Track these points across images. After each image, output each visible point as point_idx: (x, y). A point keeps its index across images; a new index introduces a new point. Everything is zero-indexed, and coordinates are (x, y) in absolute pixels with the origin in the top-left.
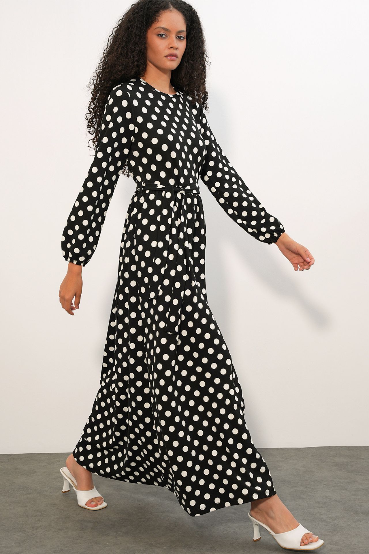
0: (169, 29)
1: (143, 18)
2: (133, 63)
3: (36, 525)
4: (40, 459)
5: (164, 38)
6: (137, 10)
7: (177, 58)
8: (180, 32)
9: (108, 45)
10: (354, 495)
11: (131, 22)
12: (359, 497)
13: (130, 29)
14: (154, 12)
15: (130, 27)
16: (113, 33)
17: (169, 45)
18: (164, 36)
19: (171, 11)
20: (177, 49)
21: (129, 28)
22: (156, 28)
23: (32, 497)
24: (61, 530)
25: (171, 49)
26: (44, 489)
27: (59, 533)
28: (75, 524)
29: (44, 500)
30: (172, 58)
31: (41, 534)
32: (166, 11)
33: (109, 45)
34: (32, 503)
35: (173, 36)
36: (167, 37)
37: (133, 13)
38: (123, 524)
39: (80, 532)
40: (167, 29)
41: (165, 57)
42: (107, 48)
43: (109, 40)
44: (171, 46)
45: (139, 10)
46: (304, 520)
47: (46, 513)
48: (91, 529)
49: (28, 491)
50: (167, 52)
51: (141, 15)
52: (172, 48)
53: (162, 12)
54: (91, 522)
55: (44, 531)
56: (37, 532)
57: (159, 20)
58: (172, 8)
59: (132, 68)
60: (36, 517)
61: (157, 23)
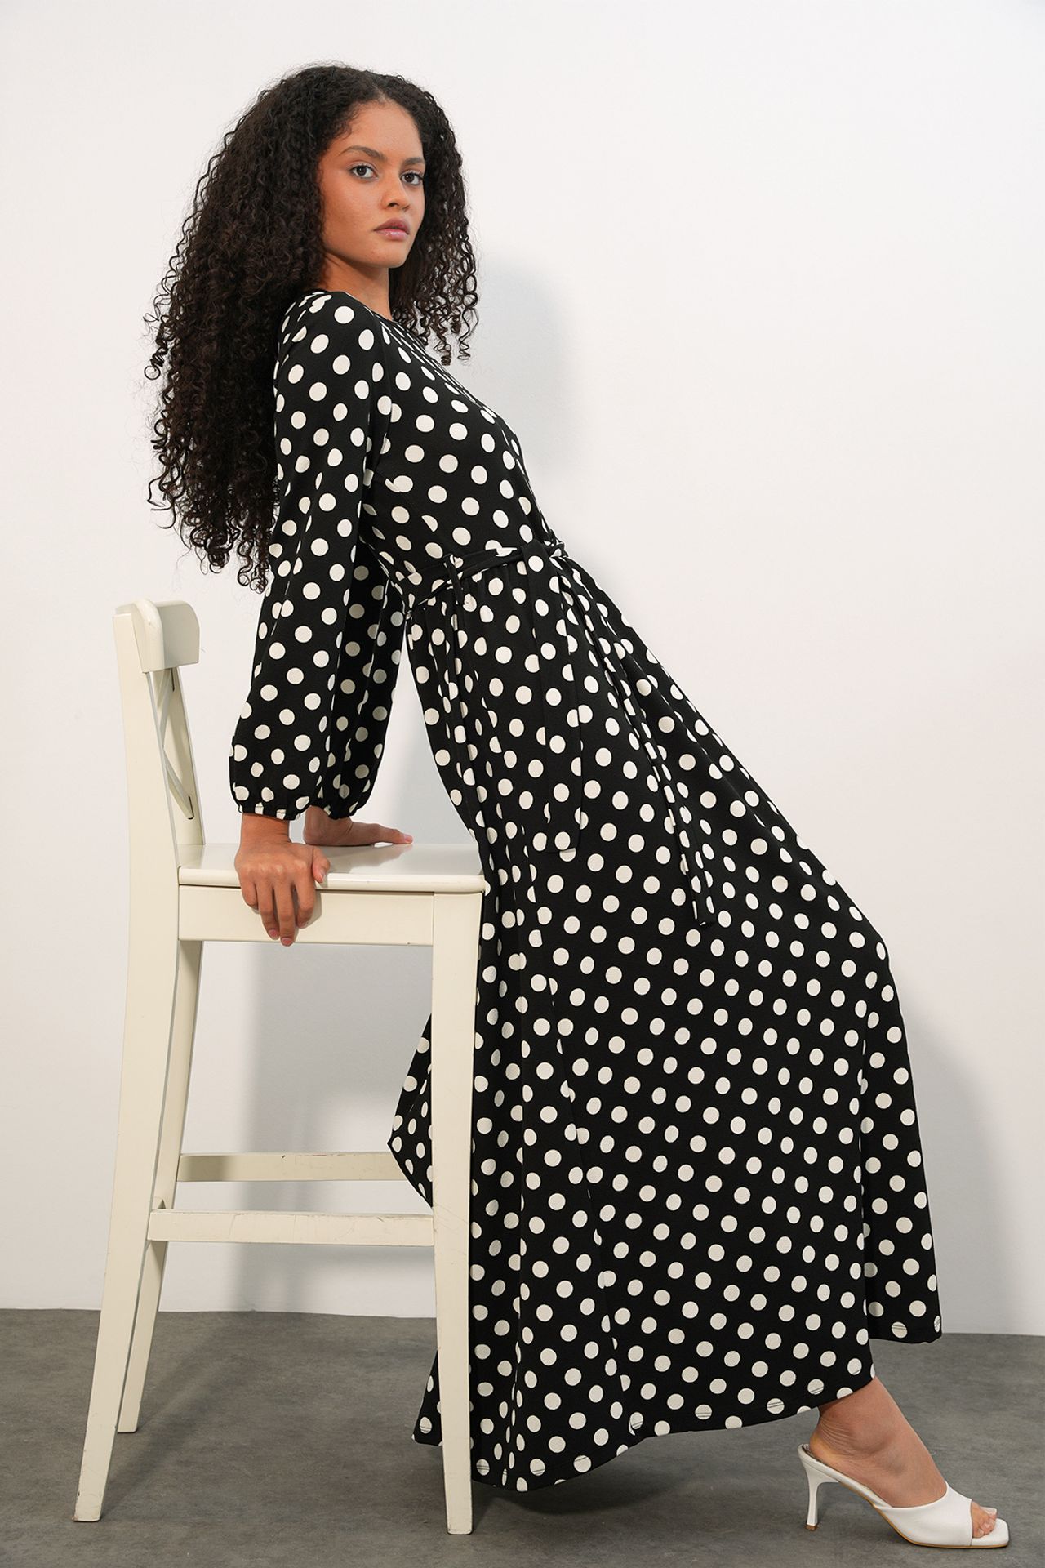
0: (384, 153)
1: (304, 122)
2: (292, 249)
3: (18, 1525)
4: (91, 1328)
5: (368, 181)
6: (286, 101)
7: (408, 234)
8: (411, 162)
9: (196, 206)
10: (1020, 1489)
11: (271, 135)
12: (1035, 1497)
13: (272, 152)
14: (338, 106)
15: (270, 146)
16: (207, 174)
17: (385, 196)
18: (369, 173)
19: (383, 104)
20: (406, 208)
21: (268, 151)
22: (344, 152)
23: (32, 1440)
24: (90, 1544)
25: (391, 208)
26: (75, 1419)
27: (80, 1550)
28: (134, 1527)
29: (65, 1451)
30: (394, 233)
31: (27, 1551)
32: (370, 104)
33: (200, 208)
34: (28, 1457)
35: (394, 172)
36: (377, 176)
37: (273, 111)
38: (278, 1533)
39: (144, 1551)
40: (377, 153)
41: (375, 230)
42: (194, 214)
43: (199, 191)
44: (391, 200)
45: (292, 101)
46: (836, 1554)
47: (58, 1491)
48: (180, 1544)
49: (26, 1421)
50: (382, 218)
51: (298, 114)
52: (392, 204)
53: (358, 106)
54: (185, 1524)
55: (37, 1545)
56: (15, 1546)
57: (354, 127)
58: (383, 97)
59: (293, 264)
60: (25, 1501)
61: (346, 138)
